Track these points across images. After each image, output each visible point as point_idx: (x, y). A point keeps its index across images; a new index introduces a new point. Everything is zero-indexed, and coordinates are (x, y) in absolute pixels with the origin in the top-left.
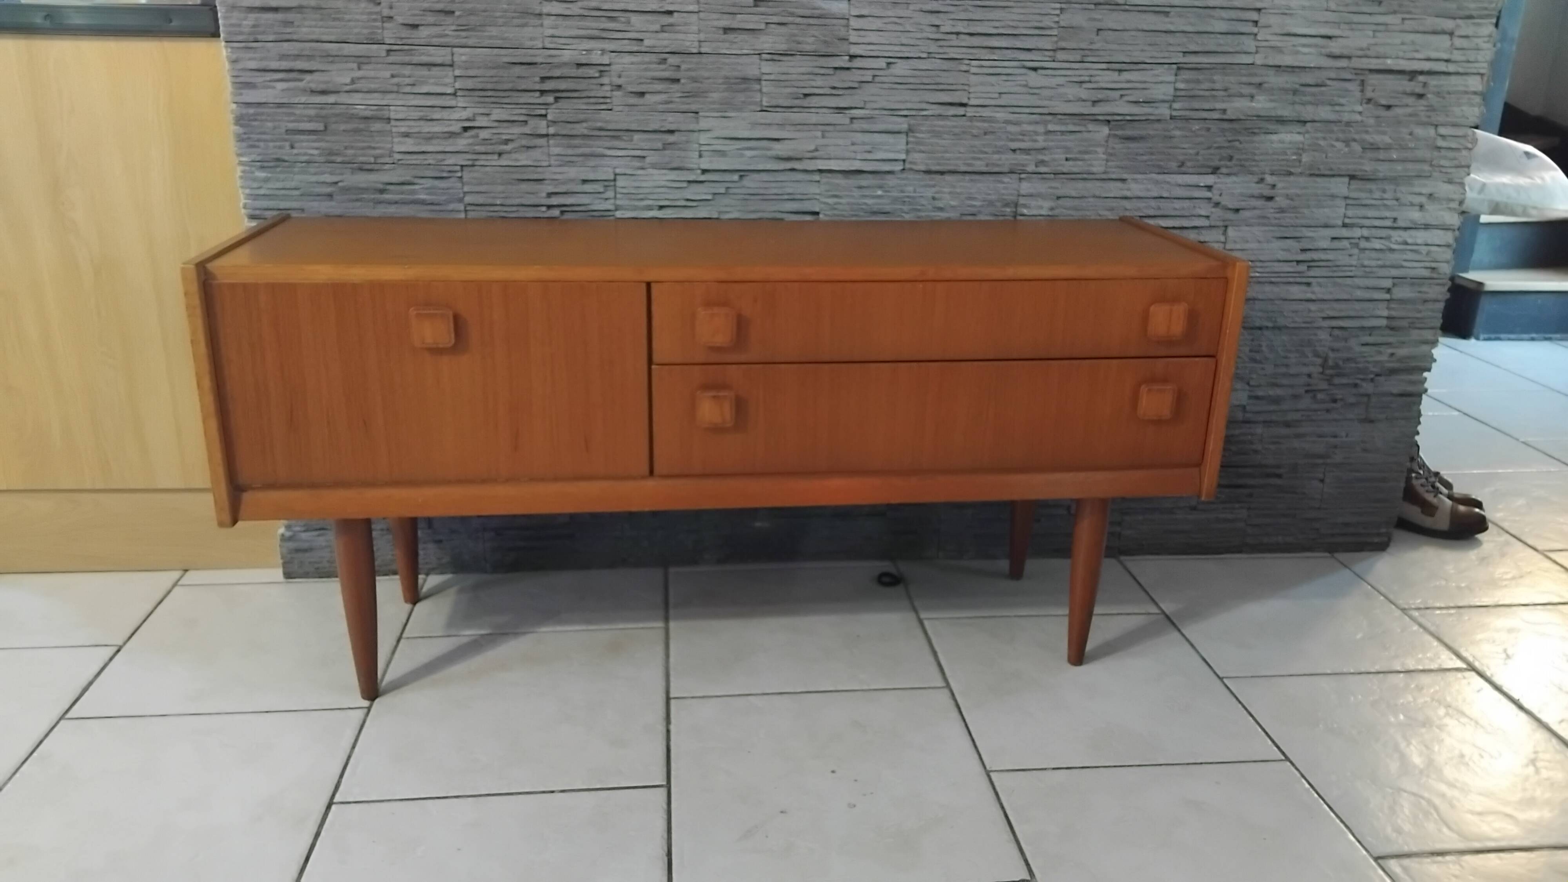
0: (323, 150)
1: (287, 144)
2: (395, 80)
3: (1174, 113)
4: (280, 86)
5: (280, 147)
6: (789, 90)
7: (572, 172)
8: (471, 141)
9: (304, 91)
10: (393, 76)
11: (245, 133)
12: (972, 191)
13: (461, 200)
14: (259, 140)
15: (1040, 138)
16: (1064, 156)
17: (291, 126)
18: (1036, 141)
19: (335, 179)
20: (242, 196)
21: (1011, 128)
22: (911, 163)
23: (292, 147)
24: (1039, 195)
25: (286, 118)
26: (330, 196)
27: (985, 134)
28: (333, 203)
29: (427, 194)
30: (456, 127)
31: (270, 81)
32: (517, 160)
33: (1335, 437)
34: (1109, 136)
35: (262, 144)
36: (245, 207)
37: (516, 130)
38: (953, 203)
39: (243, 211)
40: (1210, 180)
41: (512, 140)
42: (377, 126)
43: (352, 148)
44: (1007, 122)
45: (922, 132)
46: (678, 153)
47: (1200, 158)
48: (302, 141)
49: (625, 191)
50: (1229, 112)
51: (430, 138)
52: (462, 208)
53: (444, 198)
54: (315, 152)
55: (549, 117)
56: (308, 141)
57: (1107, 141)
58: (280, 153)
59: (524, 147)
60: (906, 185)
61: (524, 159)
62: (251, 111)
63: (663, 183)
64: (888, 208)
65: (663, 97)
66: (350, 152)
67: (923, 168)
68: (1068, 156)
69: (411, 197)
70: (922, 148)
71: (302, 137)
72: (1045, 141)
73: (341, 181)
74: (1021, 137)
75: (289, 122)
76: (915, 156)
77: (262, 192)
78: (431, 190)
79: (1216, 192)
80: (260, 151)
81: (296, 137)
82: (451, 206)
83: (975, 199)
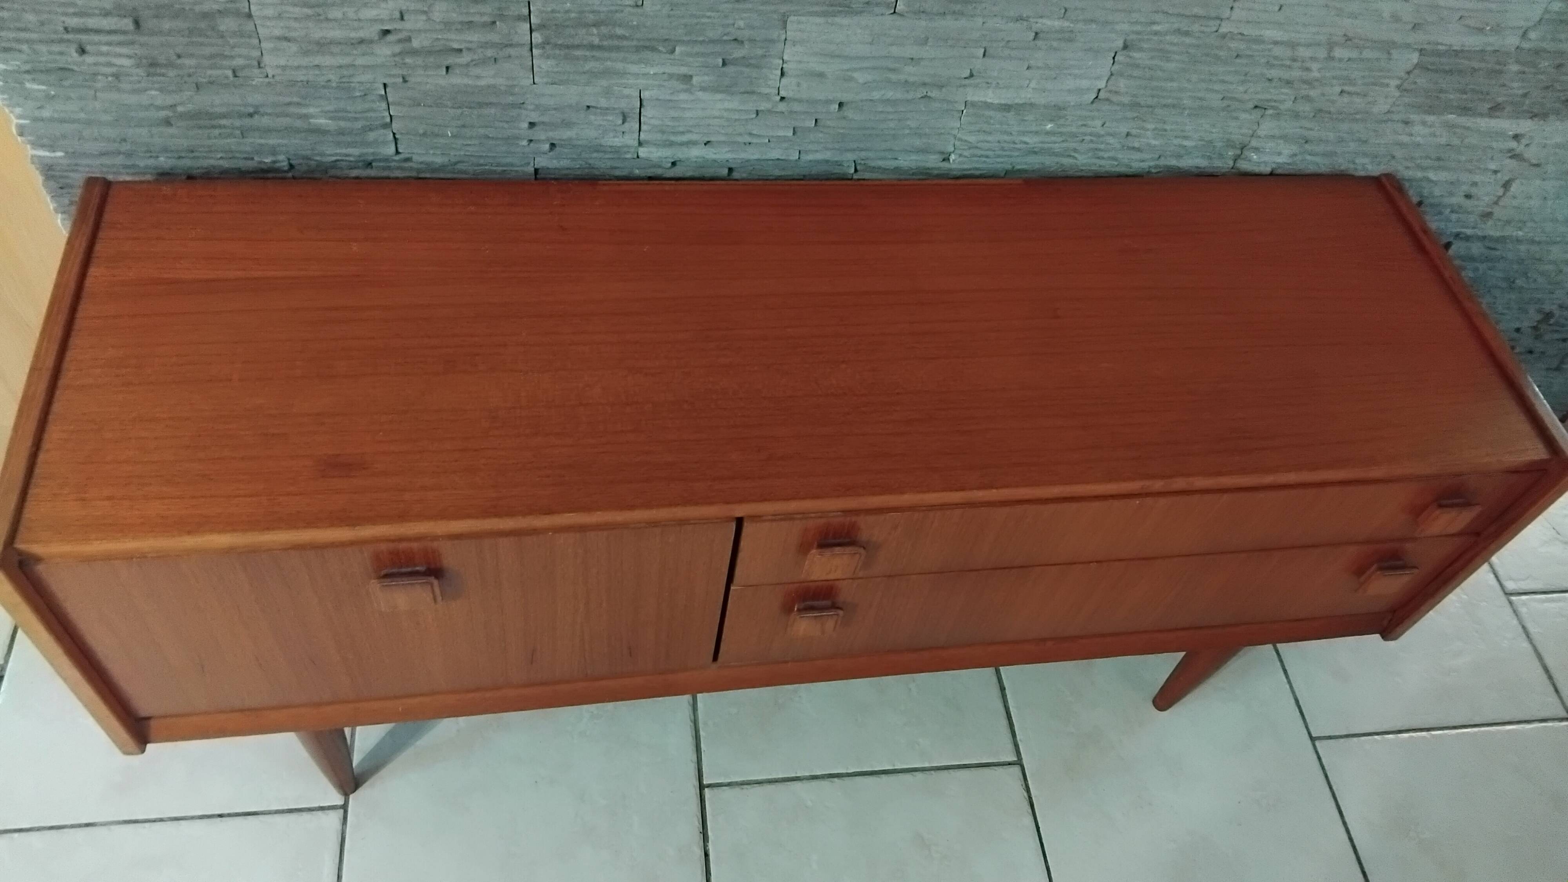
0: (140, 58)
1: (72, 49)
3: (1523, 44)
5: (61, 53)
7: (570, 94)
8: (397, 49)
12: (1187, 128)
13: (386, 126)
14: (18, 41)
15: (1315, 66)
16: (1338, 89)
17: (73, 22)
18: (1308, 69)
19: (170, 100)
20: (13, 118)
21: (1277, 51)
22: (1109, 91)
23: (82, 51)
24: (1282, 137)
25: (59, 10)
26: (167, 122)
27: (1238, 56)
28: (171, 131)
29: (331, 119)
30: (370, 32)
32: (478, 77)
34: (1417, 66)
35: (25, 47)
36: (21, 134)
37: (475, 37)
38: (1154, 142)
40: (1525, 126)
41: (469, 50)
42: (227, 24)
43: (192, 55)
44: (1276, 43)
45: (1141, 50)
46: (747, 70)
47: (1527, 101)
48: (100, 43)
49: (653, 122)
51: (323, 46)
52: (390, 137)
53: (359, 125)
54: (127, 62)
56: (109, 44)
57: (1408, 73)
58: (62, 62)
59: (490, 58)
60: (1093, 118)
61: (487, 77)
63: (717, 114)
64: (1057, 147)
66: (187, 62)
67: (1126, 100)
68: (1346, 88)
69: (302, 126)
70: (1136, 73)
71: (96, 38)
72: (1319, 70)
73: (181, 104)
74: (1288, 63)
75: (66, 14)
76: (1122, 84)
77: (46, 113)
78: (334, 115)
79: (1524, 141)
80: (24, 57)
81: (84, 37)
82: (371, 136)
83: (1186, 138)
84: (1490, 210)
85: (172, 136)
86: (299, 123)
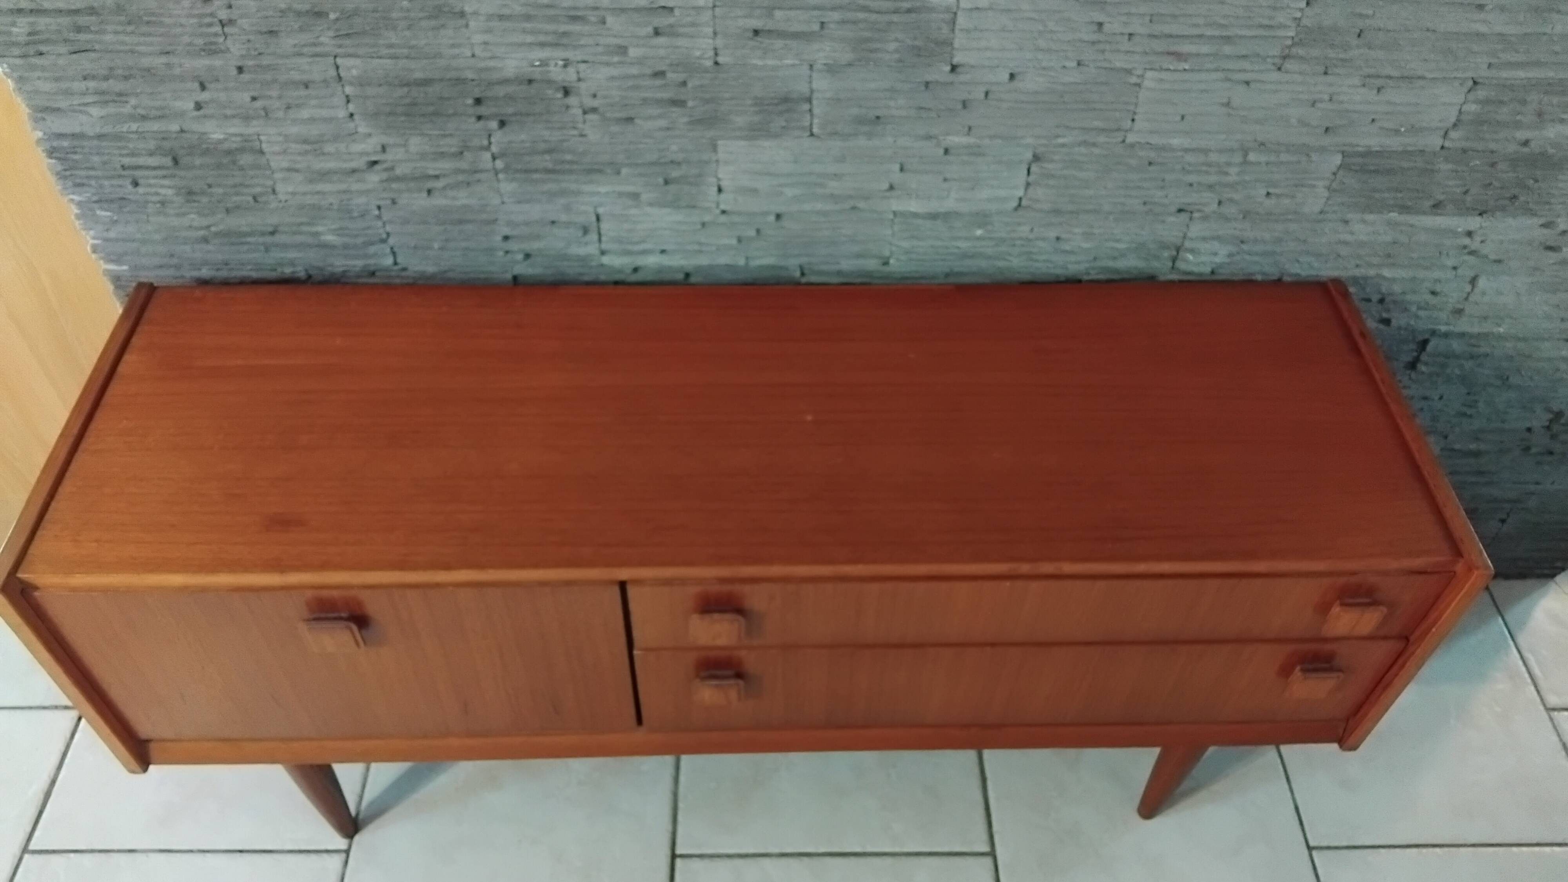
0: (180, 189)
1: (127, 183)
2: (258, 104)
3: (1447, 144)
4: (95, 111)
5: (120, 186)
6: (855, 111)
7: (535, 211)
8: (385, 175)
9: (132, 118)
10: (254, 99)
11: (65, 170)
12: (1116, 231)
13: (384, 241)
14: (88, 177)
15: (1232, 171)
16: (1264, 192)
17: (127, 161)
18: (1226, 174)
19: (205, 222)
20: (88, 238)
21: (1189, 158)
22: (1030, 199)
23: (136, 184)
24: (1215, 239)
25: (115, 152)
26: (205, 240)
27: (1150, 164)
28: (210, 247)
29: (337, 236)
30: (360, 163)
31: (79, 105)
32: (455, 198)
34: (1340, 167)
35: (93, 182)
36: (95, 252)
37: (446, 165)
38: (1085, 245)
39: (94, 256)
40: (1474, 222)
41: (444, 176)
42: (246, 159)
43: (219, 186)
44: (1186, 150)
45: (1052, 161)
46: (688, 188)
47: (1469, 198)
48: (147, 178)
49: (610, 233)
50: (1533, 144)
51: (324, 175)
52: (388, 250)
53: (360, 241)
54: (170, 192)
55: (494, 149)
56: (156, 177)
57: (1334, 174)
58: (121, 193)
59: (462, 182)
60: (1020, 224)
61: (462, 198)
62: (66, 144)
63: (668, 225)
64: (989, 251)
65: (662, 123)
66: (217, 190)
67: (1048, 207)
68: (1271, 190)
69: (313, 242)
70: (1052, 182)
71: (145, 173)
72: (1238, 174)
73: (214, 225)
74: (1204, 168)
75: (121, 155)
76: (1039, 192)
77: (112, 234)
78: (339, 232)
79: (1478, 239)
80: (93, 191)
81: (138, 173)
82: (372, 250)
83: (1118, 241)
84: (1462, 307)
85: (209, 252)
86: (310, 240)
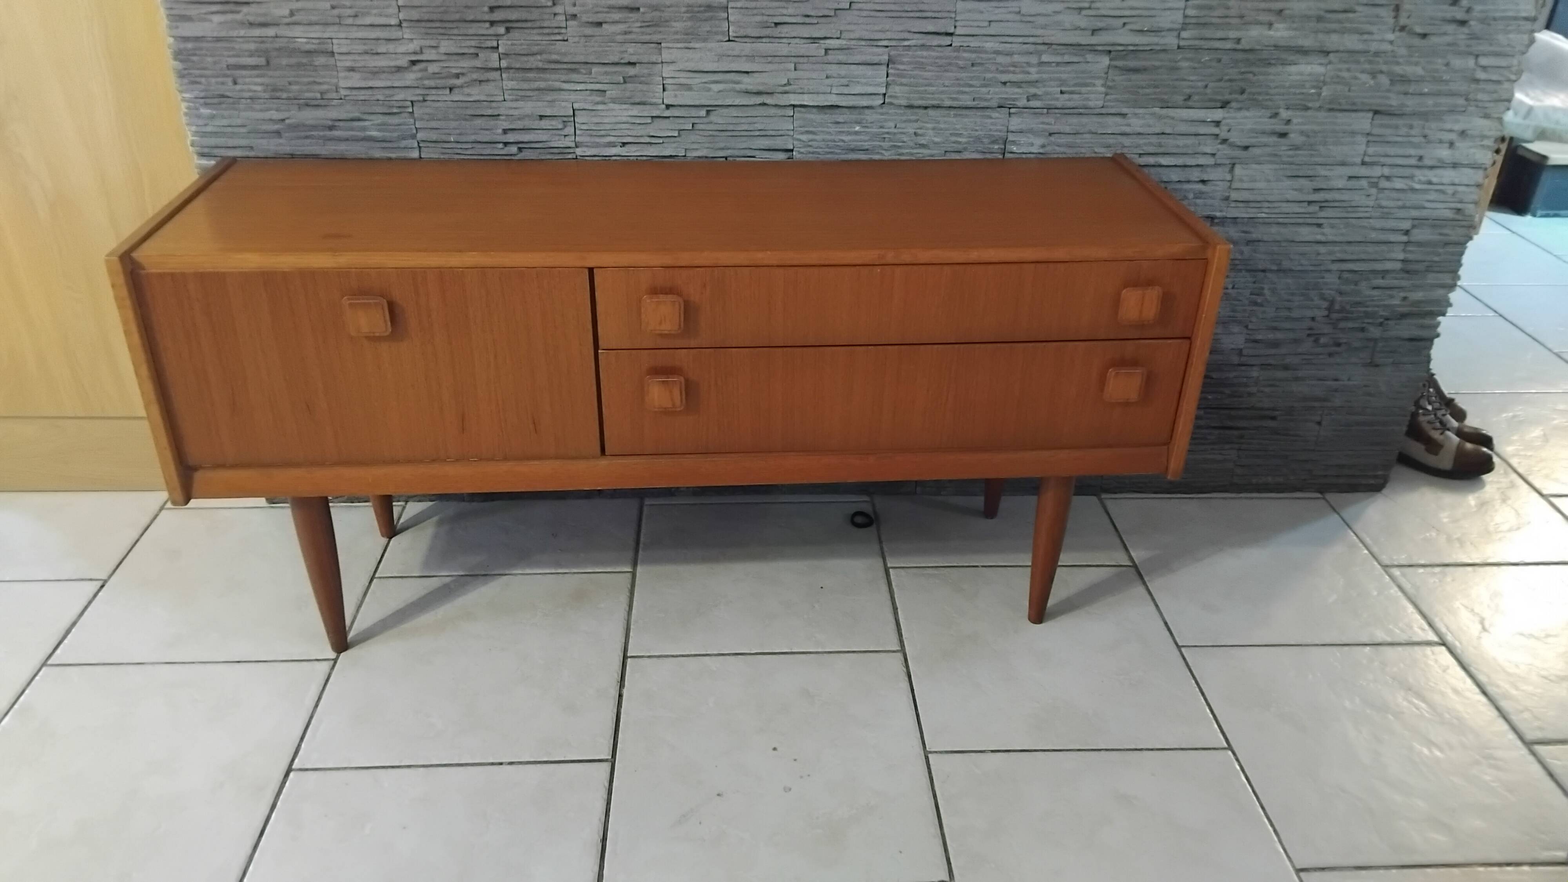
0: (267, 86)
1: (229, 81)
2: (336, 12)
3: (1182, 43)
4: (217, 18)
5: (223, 83)
6: (758, 18)
7: (529, 107)
8: (419, 75)
9: (242, 24)
10: (333, 7)
11: (185, 69)
12: (958, 127)
13: (414, 137)
14: (200, 76)
15: (1033, 70)
16: (1059, 89)
17: (232, 61)
18: (1029, 73)
19: (280, 116)
20: (189, 133)
21: (1001, 59)
22: (891, 97)
23: (235, 83)
24: (1031, 131)
25: (226, 53)
26: (278, 133)
27: (973, 65)
28: (281, 141)
29: (379, 130)
30: (403, 62)
31: (206, 14)
32: (469, 95)
33: (1336, 380)
34: (1109, 67)
35: (203, 80)
36: (192, 145)
37: (466, 63)
38: (936, 140)
39: (191, 148)
40: (1218, 114)
41: (463, 74)
42: (321, 60)
43: (297, 83)
44: (997, 53)
45: (902, 63)
46: (640, 86)
47: (1208, 91)
48: (244, 77)
49: (584, 127)
50: (1243, 41)
51: (376, 73)
52: (416, 145)
53: (395, 134)
54: (259, 88)
55: (501, 50)
56: (251, 77)
57: (1107, 73)
58: (222, 90)
59: (475, 80)
60: (886, 120)
61: (476, 93)
62: (190, 45)
63: (624, 119)
64: (866, 145)
65: (621, 27)
66: (295, 87)
67: (904, 102)
68: (1064, 89)
69: (360, 134)
70: (904, 81)
71: (244, 72)
72: (1038, 73)
73: (288, 118)
74: (1012, 69)
75: (229, 56)
76: (896, 90)
77: (209, 129)
78: (382, 126)
79: (1225, 128)
80: (203, 87)
81: (238, 73)
82: (404, 143)
83: (960, 135)
84: (1227, 194)
85: (280, 144)
